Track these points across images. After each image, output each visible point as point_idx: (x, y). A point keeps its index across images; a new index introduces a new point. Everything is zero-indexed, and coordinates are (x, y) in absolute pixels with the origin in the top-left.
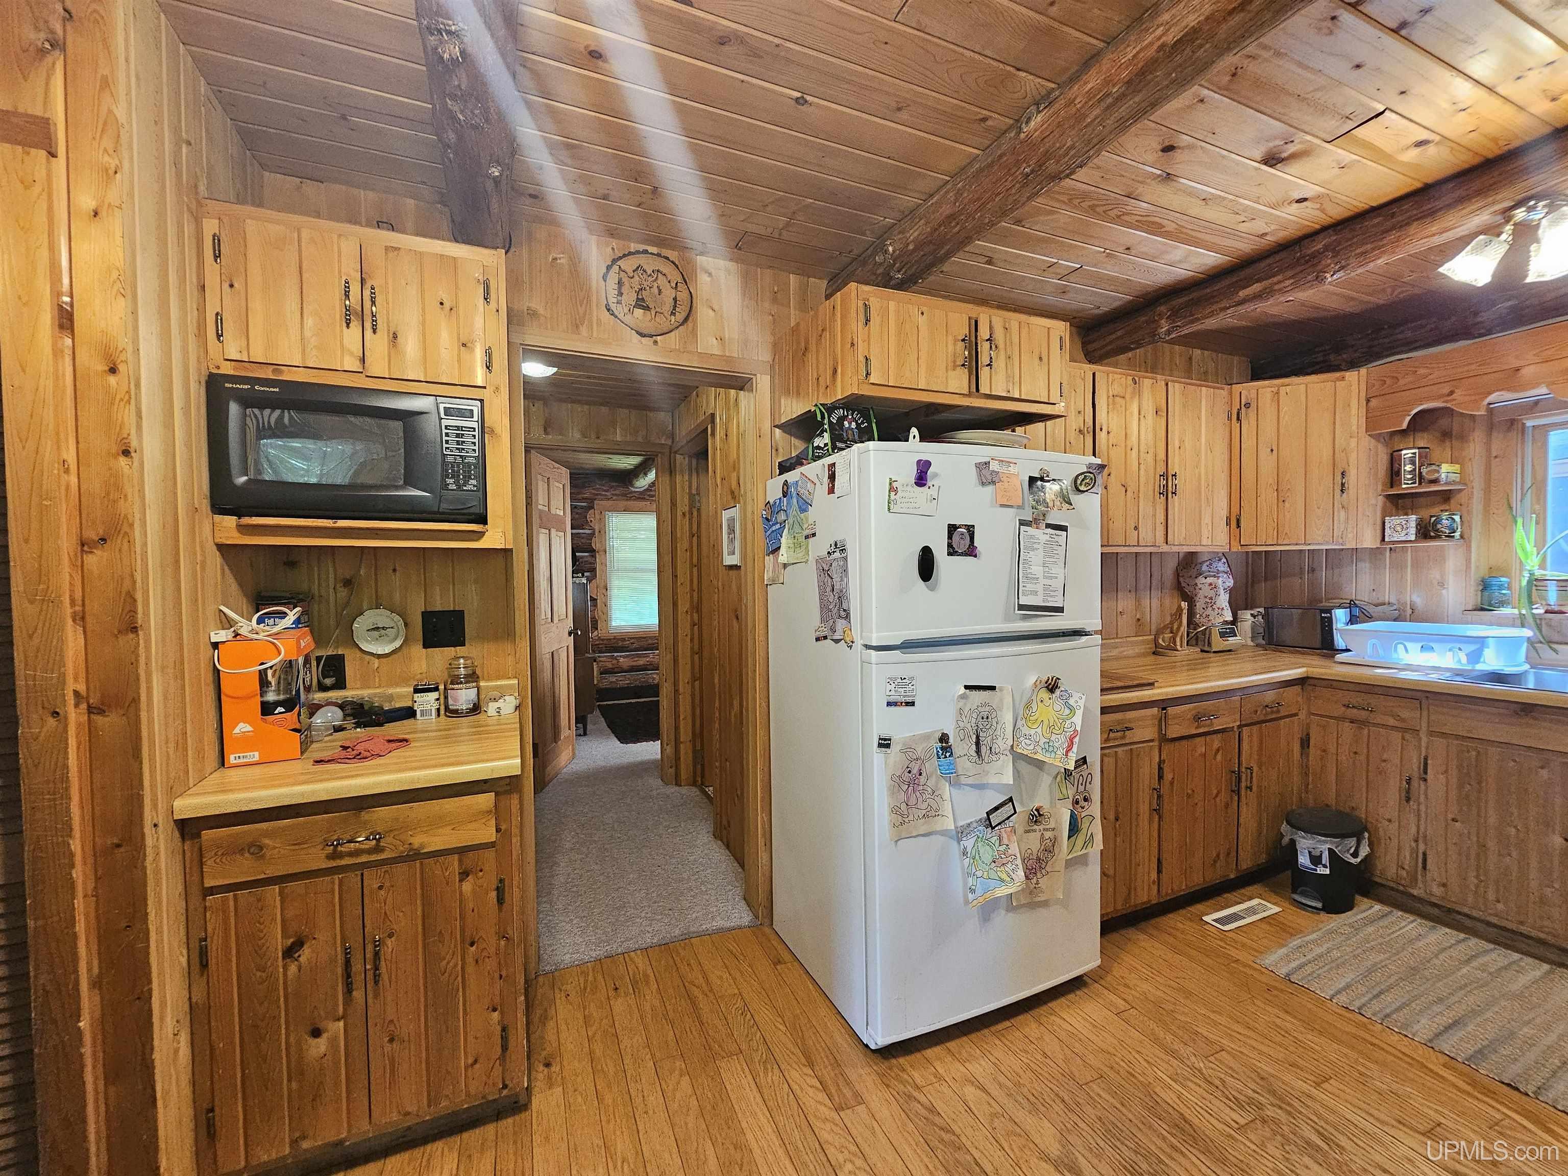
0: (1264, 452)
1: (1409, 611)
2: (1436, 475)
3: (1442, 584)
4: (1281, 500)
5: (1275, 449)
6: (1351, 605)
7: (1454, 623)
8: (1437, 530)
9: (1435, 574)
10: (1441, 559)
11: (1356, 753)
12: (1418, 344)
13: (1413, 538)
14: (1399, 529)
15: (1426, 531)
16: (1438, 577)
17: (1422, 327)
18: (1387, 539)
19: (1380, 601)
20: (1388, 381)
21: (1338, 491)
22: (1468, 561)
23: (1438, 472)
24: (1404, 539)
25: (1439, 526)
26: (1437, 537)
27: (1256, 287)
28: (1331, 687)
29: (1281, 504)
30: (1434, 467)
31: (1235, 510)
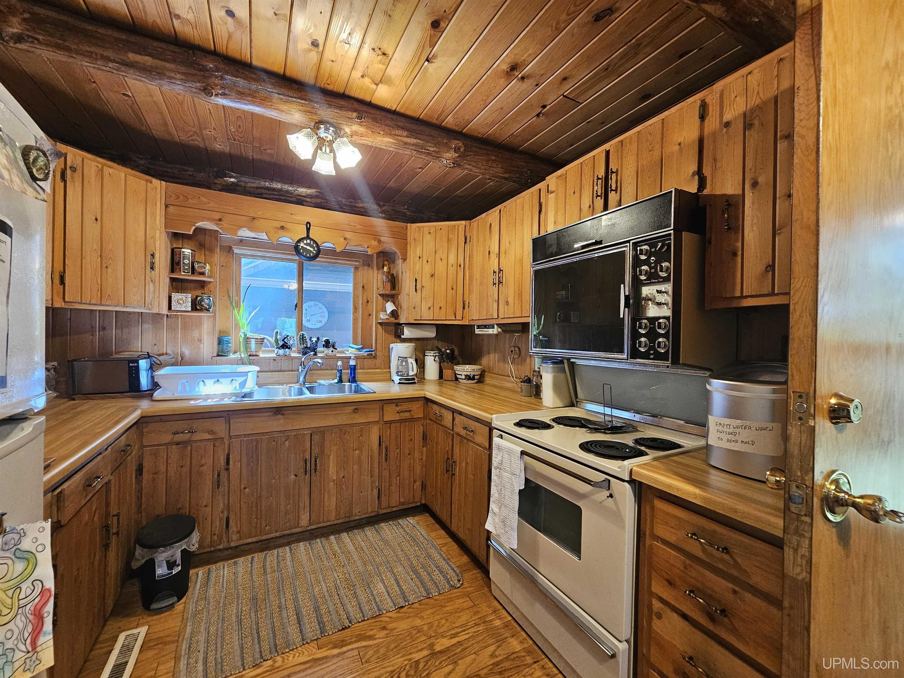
0: (89, 218)
1: (180, 359)
2: (204, 270)
3: (200, 341)
4: (104, 267)
5: (99, 218)
6: (148, 356)
7: (207, 365)
8: (202, 305)
9: (196, 334)
10: (199, 324)
11: (182, 467)
12: (179, 181)
13: (190, 309)
14: (181, 302)
15: (196, 306)
16: (198, 336)
17: (186, 171)
18: (173, 308)
19: (160, 352)
20: (181, 197)
21: (148, 267)
22: (214, 325)
23: (205, 268)
24: (184, 309)
25: (203, 303)
26: (201, 310)
27: (148, 60)
28: (161, 421)
29: (104, 268)
30: (202, 264)
31: (59, 267)
